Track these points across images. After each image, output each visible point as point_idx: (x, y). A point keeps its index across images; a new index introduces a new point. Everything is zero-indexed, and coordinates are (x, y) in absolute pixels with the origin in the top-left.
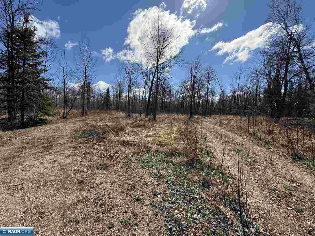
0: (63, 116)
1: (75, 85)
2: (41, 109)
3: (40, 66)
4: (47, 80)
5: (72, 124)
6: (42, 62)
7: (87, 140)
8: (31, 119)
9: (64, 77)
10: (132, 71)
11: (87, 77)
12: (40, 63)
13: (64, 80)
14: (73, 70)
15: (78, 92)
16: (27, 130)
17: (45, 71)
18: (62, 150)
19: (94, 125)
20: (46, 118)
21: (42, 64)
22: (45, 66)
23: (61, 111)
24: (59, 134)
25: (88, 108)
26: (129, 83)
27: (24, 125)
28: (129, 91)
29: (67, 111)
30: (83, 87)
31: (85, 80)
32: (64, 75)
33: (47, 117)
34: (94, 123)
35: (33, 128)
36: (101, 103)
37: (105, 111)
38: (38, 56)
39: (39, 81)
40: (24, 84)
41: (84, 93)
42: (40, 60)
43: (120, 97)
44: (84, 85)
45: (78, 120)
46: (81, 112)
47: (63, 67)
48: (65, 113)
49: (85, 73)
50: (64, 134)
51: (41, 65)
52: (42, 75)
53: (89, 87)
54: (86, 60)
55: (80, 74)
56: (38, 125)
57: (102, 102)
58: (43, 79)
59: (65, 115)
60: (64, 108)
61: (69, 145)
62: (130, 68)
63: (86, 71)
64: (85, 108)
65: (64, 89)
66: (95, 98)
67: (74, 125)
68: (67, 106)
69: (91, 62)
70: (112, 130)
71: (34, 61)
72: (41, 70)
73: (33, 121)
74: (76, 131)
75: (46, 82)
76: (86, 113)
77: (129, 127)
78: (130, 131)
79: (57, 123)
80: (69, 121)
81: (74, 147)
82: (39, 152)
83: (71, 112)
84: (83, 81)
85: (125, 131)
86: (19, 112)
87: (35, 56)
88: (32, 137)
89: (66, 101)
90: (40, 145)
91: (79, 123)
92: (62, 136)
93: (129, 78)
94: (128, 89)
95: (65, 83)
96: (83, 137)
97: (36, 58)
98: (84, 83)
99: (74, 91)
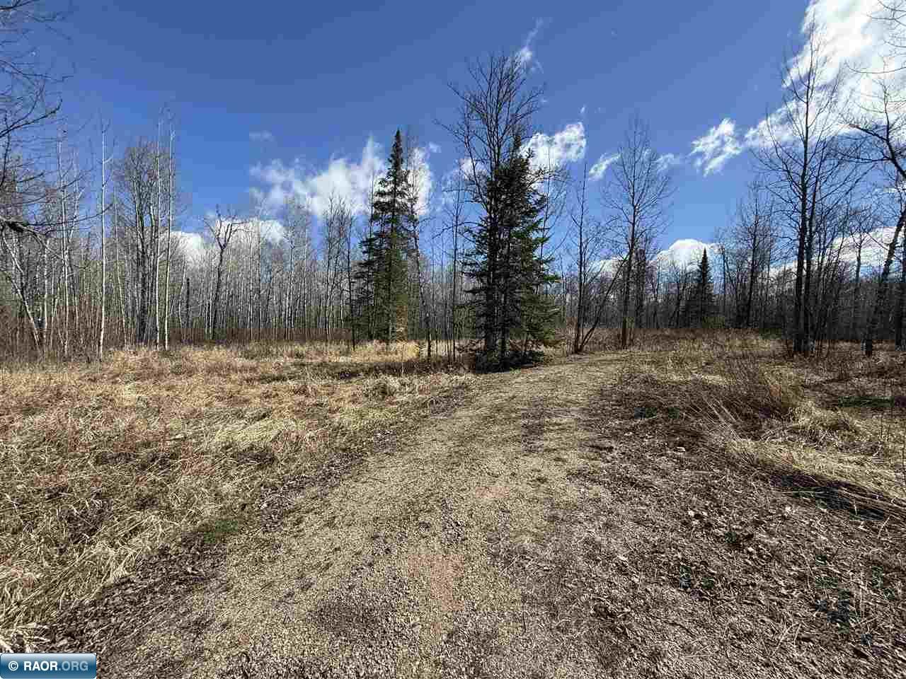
0: (576, 346)
1: (605, 266)
2: (534, 329)
3: (535, 232)
4: (546, 262)
5: (593, 368)
6: (540, 221)
7: (633, 429)
8: (516, 352)
9: (581, 247)
11: (638, 235)
12: (534, 227)
13: (581, 255)
14: (603, 223)
15: (613, 282)
16: (507, 375)
17: (544, 240)
18: (563, 446)
19: (656, 378)
20: (540, 350)
21: (540, 226)
22: (543, 230)
23: (572, 332)
24: (562, 394)
25: (639, 324)
26: (804, 219)
27: (505, 365)
28: (804, 252)
29: (586, 332)
30: (625, 267)
31: (633, 245)
32: (581, 243)
33: (542, 348)
34: (655, 372)
35: (517, 372)
36: (678, 304)
37: (693, 331)
38: (532, 212)
39: (532, 268)
40: (507, 276)
41: (628, 284)
42: (536, 220)
43: (754, 278)
44: (630, 259)
45: (609, 357)
46: (619, 336)
47: (579, 225)
48: (581, 338)
49: (634, 224)
50: (573, 397)
51: (537, 231)
52: (537, 253)
53: (642, 262)
54: (636, 187)
55: (620, 233)
56: (525, 365)
57: (682, 304)
58: (540, 261)
59: (579, 345)
60: (578, 325)
61: (581, 435)
62: (810, 156)
63: (637, 218)
64: (631, 325)
65: (581, 277)
66: (656, 295)
67: (599, 374)
68: (585, 319)
69: (652, 190)
70: (727, 407)
71: (526, 225)
72: (537, 241)
73: (518, 356)
74: (601, 392)
75: (544, 266)
76: (631, 340)
77: (810, 403)
78: (820, 421)
79: (561, 364)
80: (587, 359)
81: (593, 446)
82: (515, 439)
83: (593, 335)
84: (626, 250)
85: (794, 419)
86: (500, 336)
87: (527, 214)
88: (511, 395)
89: (583, 307)
90: (519, 418)
91: (611, 368)
92: (568, 402)
93: (804, 200)
94: (798, 243)
95: (582, 264)
96: (620, 416)
97: (529, 216)
98: (630, 253)
99: (603, 279)
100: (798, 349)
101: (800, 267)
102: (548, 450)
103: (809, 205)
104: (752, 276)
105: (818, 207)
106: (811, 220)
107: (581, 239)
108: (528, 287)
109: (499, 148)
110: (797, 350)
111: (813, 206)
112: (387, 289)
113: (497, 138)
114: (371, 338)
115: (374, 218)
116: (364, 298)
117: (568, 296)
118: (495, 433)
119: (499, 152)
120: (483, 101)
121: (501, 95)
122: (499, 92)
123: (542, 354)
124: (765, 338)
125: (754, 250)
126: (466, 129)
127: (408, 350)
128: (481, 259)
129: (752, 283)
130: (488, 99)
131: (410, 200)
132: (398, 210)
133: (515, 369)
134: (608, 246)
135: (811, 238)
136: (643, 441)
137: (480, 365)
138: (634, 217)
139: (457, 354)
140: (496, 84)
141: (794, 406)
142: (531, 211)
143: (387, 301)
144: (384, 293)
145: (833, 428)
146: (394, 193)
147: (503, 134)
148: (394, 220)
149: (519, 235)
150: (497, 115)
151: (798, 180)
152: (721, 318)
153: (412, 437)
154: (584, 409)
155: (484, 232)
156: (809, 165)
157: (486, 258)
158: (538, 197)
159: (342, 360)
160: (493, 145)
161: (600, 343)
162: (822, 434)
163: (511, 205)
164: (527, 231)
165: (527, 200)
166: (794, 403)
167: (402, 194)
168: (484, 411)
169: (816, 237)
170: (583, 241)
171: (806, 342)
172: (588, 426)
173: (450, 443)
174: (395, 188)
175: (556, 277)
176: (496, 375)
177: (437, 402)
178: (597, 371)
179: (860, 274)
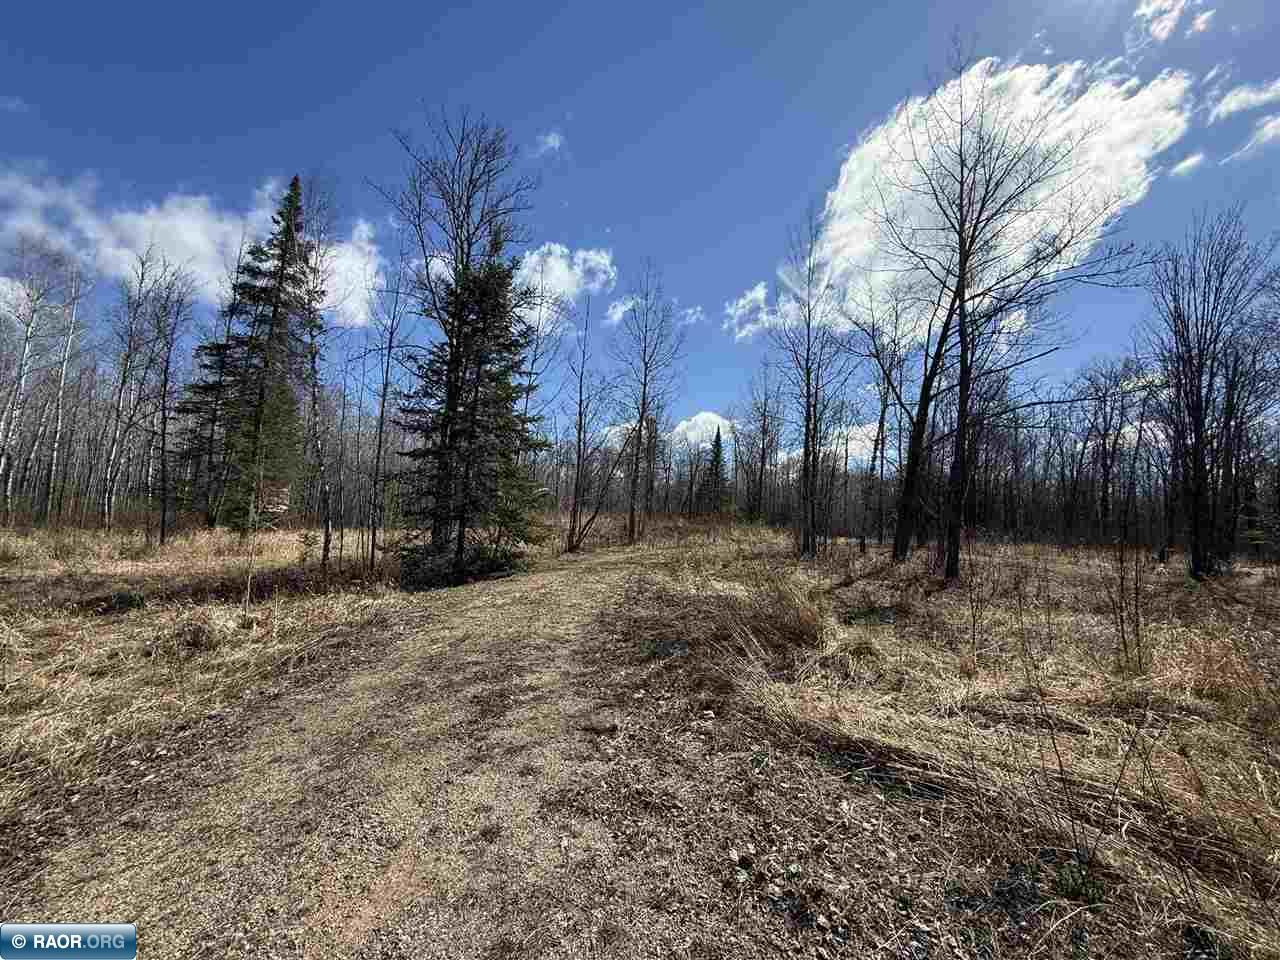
0: (570, 541)
1: (610, 435)
3: (517, 376)
4: (532, 420)
5: (592, 577)
6: (524, 361)
7: (645, 683)
8: (480, 552)
9: (580, 405)
11: (649, 399)
12: (515, 367)
13: (580, 414)
15: (620, 455)
17: (531, 389)
18: (537, 736)
20: (519, 550)
21: (523, 368)
22: (530, 374)
23: (565, 521)
24: (545, 626)
25: (649, 511)
26: (809, 405)
27: (459, 575)
28: (811, 441)
29: (584, 521)
30: (633, 440)
31: (644, 411)
32: (581, 401)
33: (522, 546)
34: (669, 583)
35: (478, 586)
36: (691, 489)
37: (707, 522)
38: (513, 346)
39: (510, 427)
40: (472, 436)
41: (637, 459)
42: (518, 358)
44: (640, 427)
45: (613, 558)
46: (625, 527)
47: (579, 375)
48: (577, 529)
49: (645, 385)
50: (561, 631)
51: (520, 374)
52: (519, 406)
53: (654, 433)
54: (648, 341)
55: (626, 394)
56: (493, 574)
57: (695, 488)
58: (523, 419)
59: (575, 540)
60: (575, 512)
62: (812, 340)
63: (648, 378)
64: (639, 513)
65: (579, 446)
66: (671, 471)
67: (599, 586)
68: (584, 504)
69: (665, 346)
70: (756, 636)
71: (503, 363)
72: (519, 388)
73: (483, 560)
74: (601, 618)
75: (529, 426)
76: (640, 534)
78: (846, 647)
79: (549, 569)
80: (585, 560)
81: (586, 729)
82: (453, 734)
83: (594, 525)
84: (635, 417)
86: (457, 527)
87: (507, 348)
88: (459, 633)
89: (581, 488)
90: (468, 682)
91: (615, 577)
92: (552, 641)
93: (808, 385)
94: (804, 429)
95: (580, 428)
96: (627, 660)
97: (510, 351)
98: (640, 421)
99: (608, 451)
101: (807, 454)
102: (512, 751)
103: (813, 391)
104: (761, 461)
105: (821, 394)
106: (815, 406)
107: (581, 396)
108: (503, 455)
109: (470, 245)
111: (816, 392)
112: (252, 436)
113: (468, 231)
114: (210, 523)
115: (233, 310)
116: (198, 449)
117: (564, 469)
118: (415, 723)
119: (469, 253)
120: (448, 172)
121: (476, 176)
122: (473, 169)
123: (521, 555)
125: (763, 433)
126: (417, 204)
127: (283, 548)
128: (431, 404)
129: (761, 469)
130: (457, 172)
131: (309, 292)
132: (285, 304)
133: (477, 580)
134: (614, 409)
135: (815, 427)
136: (659, 706)
137: (416, 575)
138: (646, 376)
139: (379, 554)
140: (469, 156)
141: (821, 628)
142: (511, 344)
143: (248, 458)
144: (242, 442)
146: (278, 275)
147: (477, 229)
148: (276, 320)
149: (493, 377)
150: (469, 198)
151: (803, 363)
152: (733, 507)
153: (220, 759)
154: (576, 652)
155: (438, 365)
156: (812, 349)
157: (438, 403)
158: (523, 327)
159: (125, 567)
160: (461, 240)
161: (601, 537)
163: (483, 331)
164: (505, 373)
165: (507, 327)
166: (820, 623)
167: (296, 281)
168: (406, 673)
170: (583, 398)
171: (813, 538)
172: (580, 687)
173: (313, 765)
174: (283, 268)
175: (545, 445)
176: (444, 592)
177: (312, 660)
178: (598, 582)
179: (848, 468)
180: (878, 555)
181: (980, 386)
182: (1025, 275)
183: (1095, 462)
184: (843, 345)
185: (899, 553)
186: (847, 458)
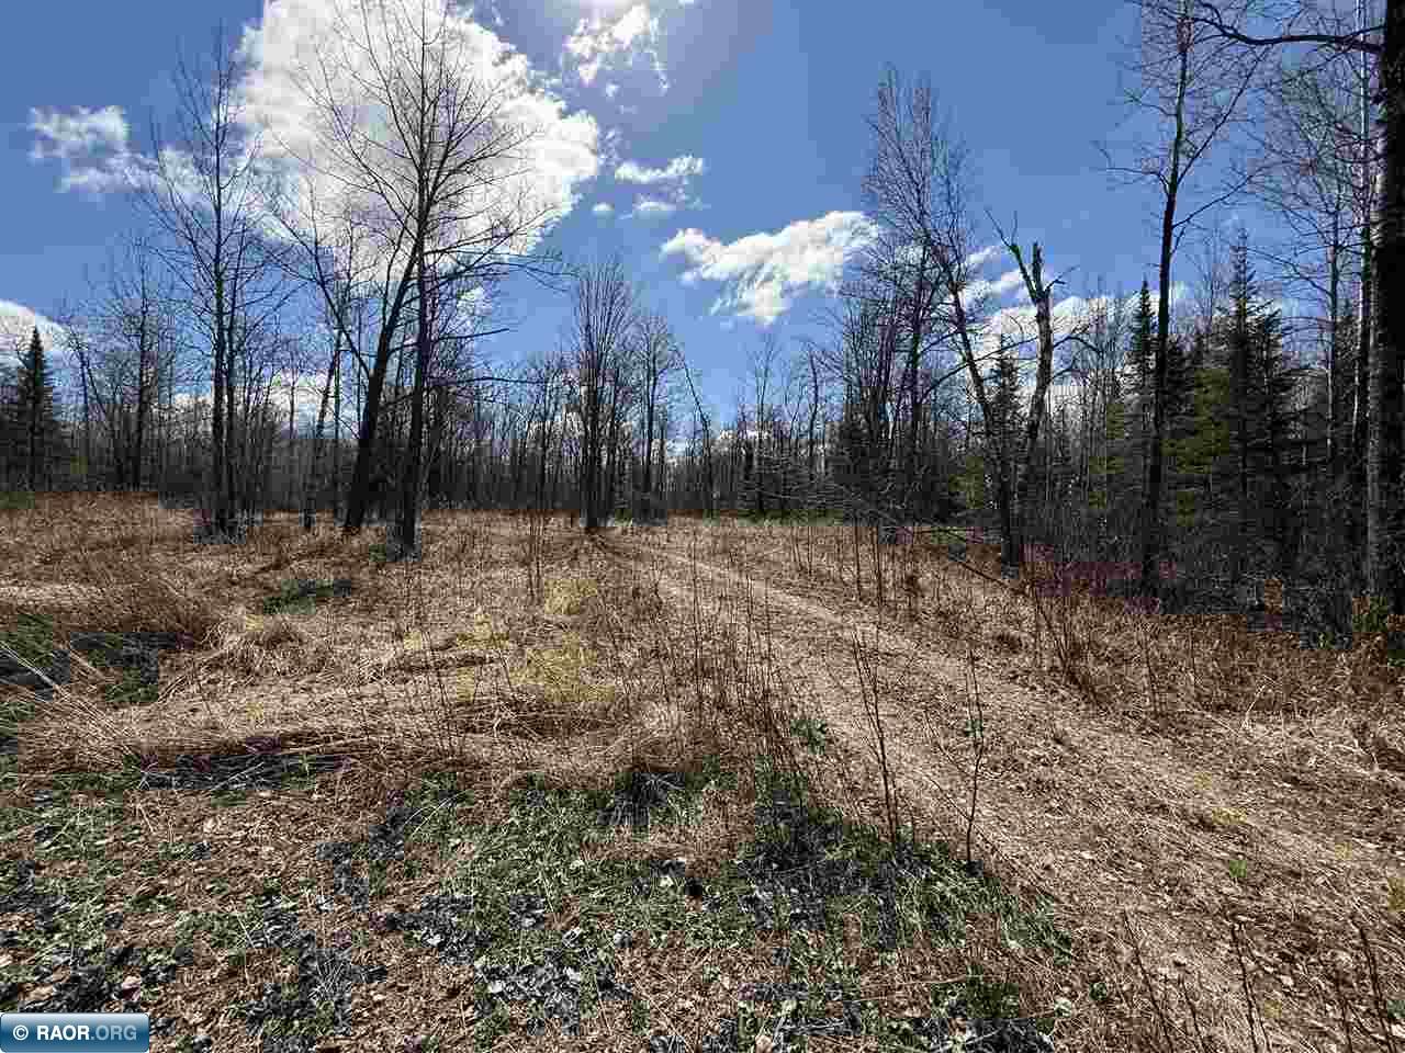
10: (246, 255)
26: (221, 329)
28: (223, 380)
43: (144, 406)
62: (225, 234)
77: (240, 609)
78: (254, 638)
85: (215, 645)
93: (219, 296)
94: (213, 360)
100: (221, 524)
101: (218, 398)
103: (227, 308)
104: (140, 400)
105: (240, 315)
106: (231, 329)
110: (220, 526)
111: (233, 311)
124: (169, 507)
125: (142, 357)
129: (141, 412)
135: (231, 359)
141: (216, 622)
145: (274, 641)
151: (209, 262)
156: (225, 248)
162: (259, 657)
166: (215, 617)
169: (239, 361)
171: (232, 516)
179: (295, 426)
180: (326, 529)
181: (440, 351)
182: (482, 247)
183: (536, 441)
184: (276, 256)
185: (352, 525)
186: (292, 413)
